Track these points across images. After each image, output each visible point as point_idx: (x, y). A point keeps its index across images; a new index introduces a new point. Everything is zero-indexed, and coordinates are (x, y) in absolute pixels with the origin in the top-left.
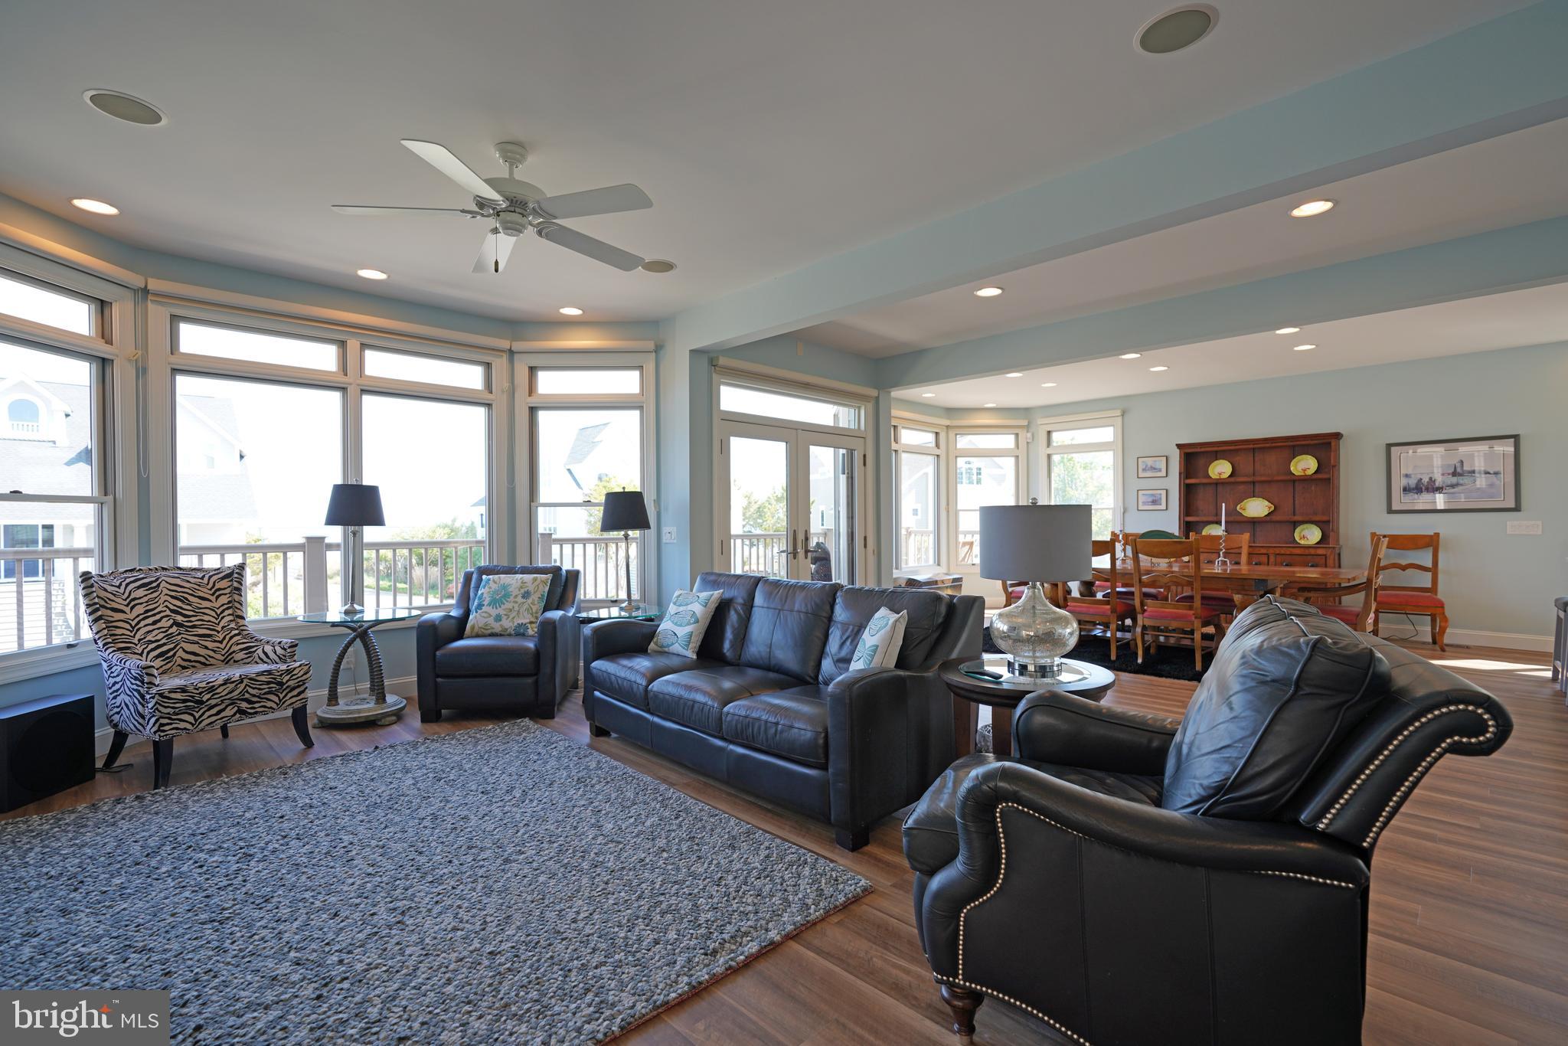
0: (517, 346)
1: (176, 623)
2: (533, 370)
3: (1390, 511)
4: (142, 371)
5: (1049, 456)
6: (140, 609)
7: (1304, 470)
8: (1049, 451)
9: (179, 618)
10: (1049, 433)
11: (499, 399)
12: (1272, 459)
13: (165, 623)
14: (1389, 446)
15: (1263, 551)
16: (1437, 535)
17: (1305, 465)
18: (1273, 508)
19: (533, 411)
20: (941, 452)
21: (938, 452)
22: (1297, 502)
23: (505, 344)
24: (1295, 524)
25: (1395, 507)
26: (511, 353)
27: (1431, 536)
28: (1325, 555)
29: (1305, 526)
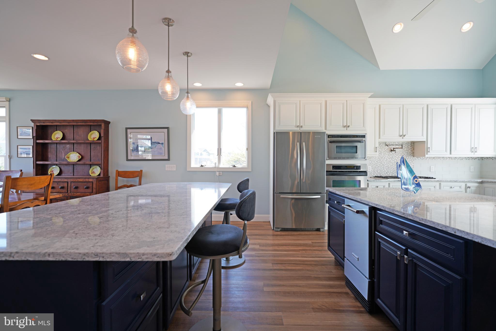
3: (128, 160)
7: (94, 138)
12: (81, 131)
14: (127, 129)
15: (66, 180)
16: (141, 171)
17: (94, 135)
18: (81, 157)
22: (92, 155)
24: (91, 165)
25: (129, 158)
27: (139, 171)
28: (92, 182)
29: (94, 167)
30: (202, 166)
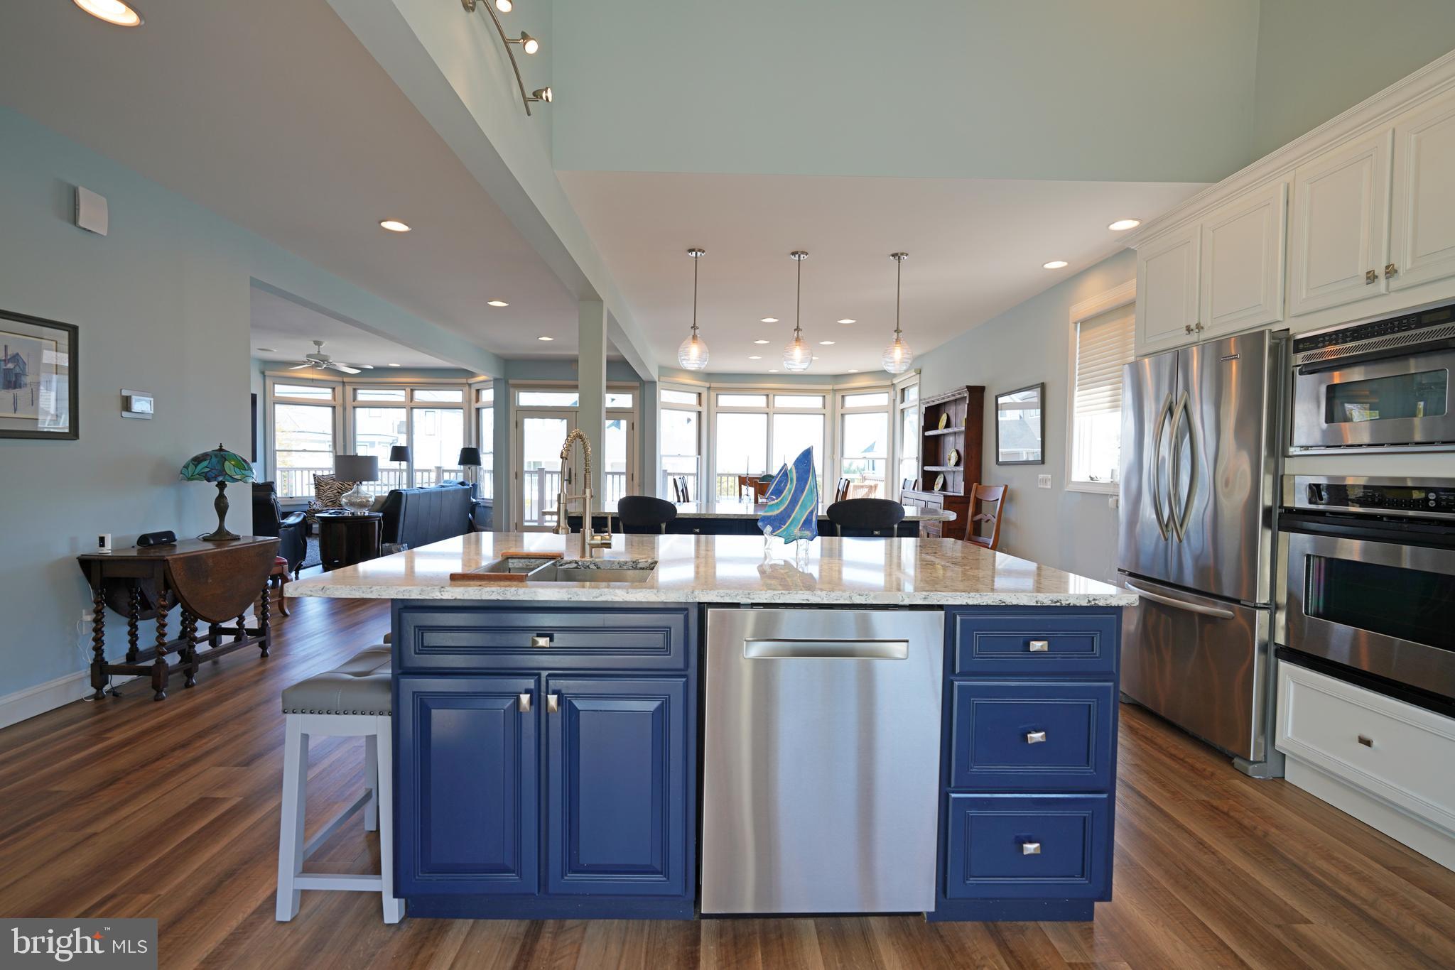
0: (471, 381)
1: (338, 492)
2: (478, 391)
3: (998, 463)
4: (344, 409)
5: (902, 411)
6: (328, 487)
8: (903, 406)
9: (340, 490)
10: (903, 390)
11: (466, 406)
13: (335, 491)
14: (997, 397)
18: (957, 459)
19: (478, 410)
20: (828, 411)
21: (824, 411)
23: (464, 381)
25: (1000, 459)
26: (470, 385)
30: (1092, 479)
